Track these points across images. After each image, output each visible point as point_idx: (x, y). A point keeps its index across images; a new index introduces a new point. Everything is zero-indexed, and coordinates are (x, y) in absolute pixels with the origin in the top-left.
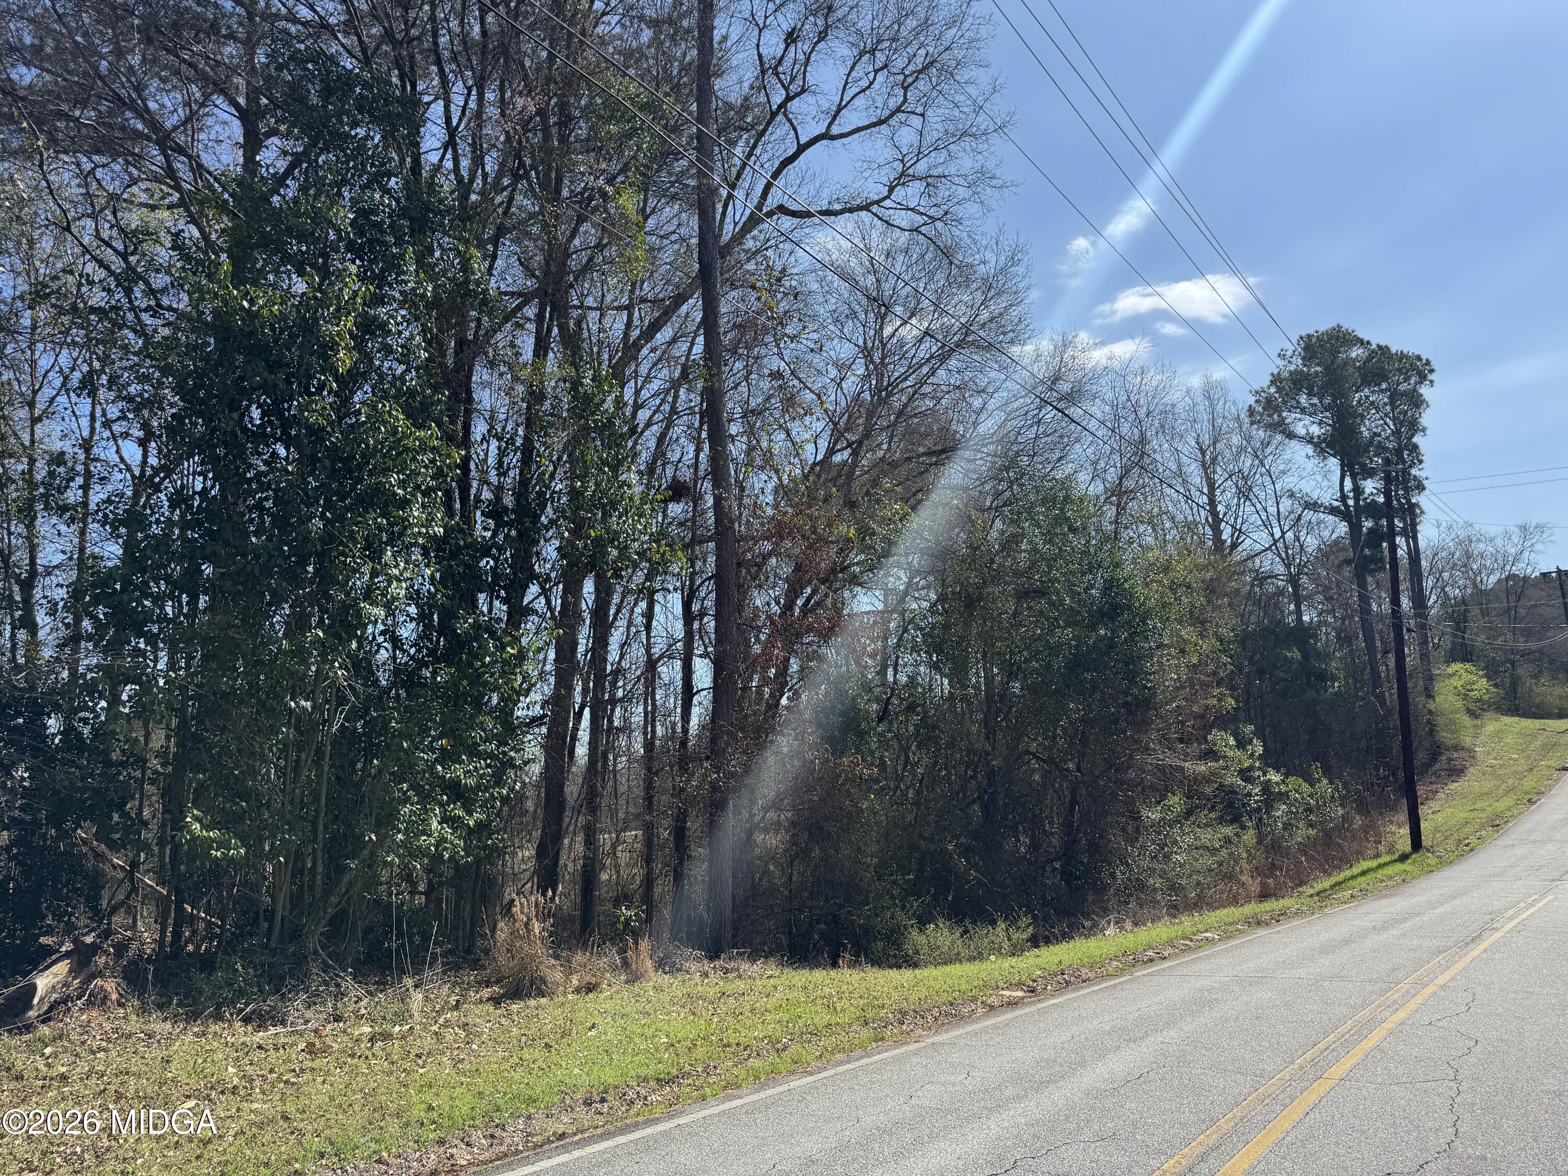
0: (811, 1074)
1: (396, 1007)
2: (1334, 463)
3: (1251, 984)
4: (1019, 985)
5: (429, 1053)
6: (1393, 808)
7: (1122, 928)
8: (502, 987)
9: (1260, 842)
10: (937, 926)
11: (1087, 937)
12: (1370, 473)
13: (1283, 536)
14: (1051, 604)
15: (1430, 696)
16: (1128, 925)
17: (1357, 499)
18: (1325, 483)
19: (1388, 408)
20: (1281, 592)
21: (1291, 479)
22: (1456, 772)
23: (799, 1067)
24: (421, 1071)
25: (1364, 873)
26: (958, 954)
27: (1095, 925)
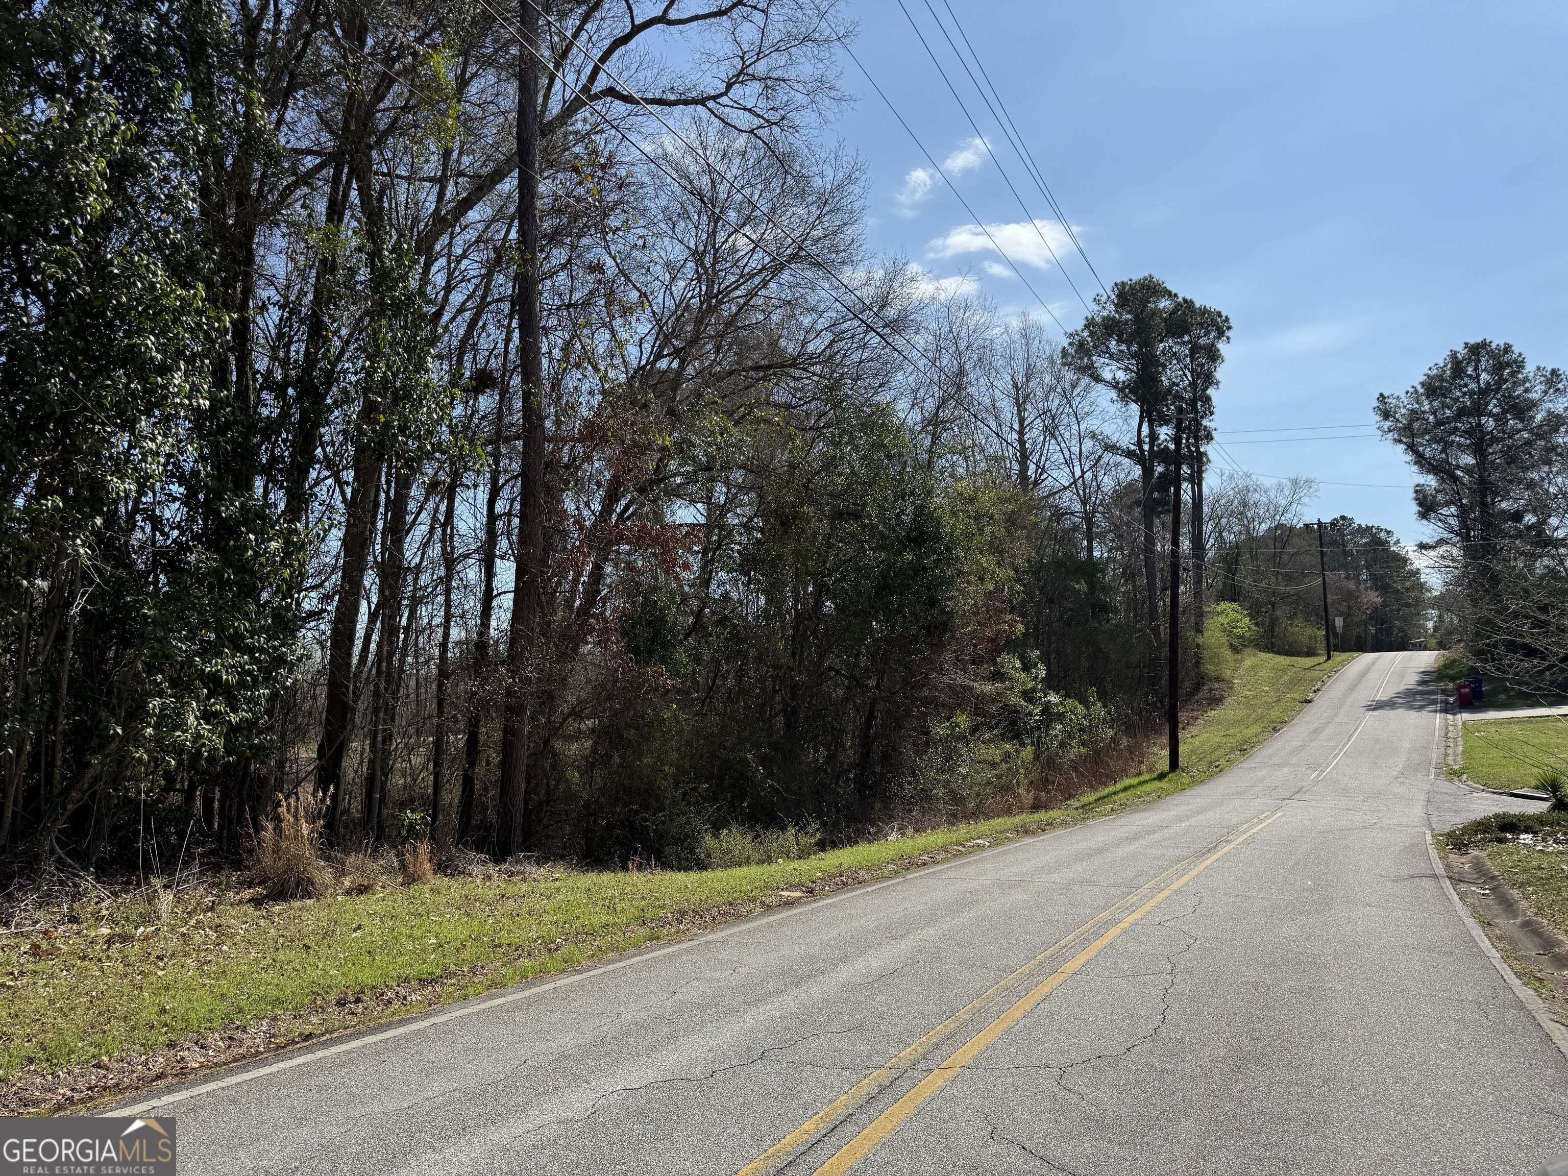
0: (580, 972)
1: (142, 908)
2: (1135, 408)
3: (1010, 888)
4: (799, 886)
5: (173, 955)
6: (1158, 732)
7: (903, 834)
8: (265, 888)
9: (1037, 757)
10: (730, 831)
11: (870, 842)
12: (1165, 421)
13: (1082, 476)
14: (864, 526)
15: (1199, 631)
16: (910, 831)
17: (1152, 444)
18: (1125, 428)
19: (1188, 359)
20: (1075, 528)
21: (1095, 422)
22: (1215, 701)
23: (569, 966)
24: (160, 973)
25: (1125, 789)
26: (749, 857)
27: (880, 830)
